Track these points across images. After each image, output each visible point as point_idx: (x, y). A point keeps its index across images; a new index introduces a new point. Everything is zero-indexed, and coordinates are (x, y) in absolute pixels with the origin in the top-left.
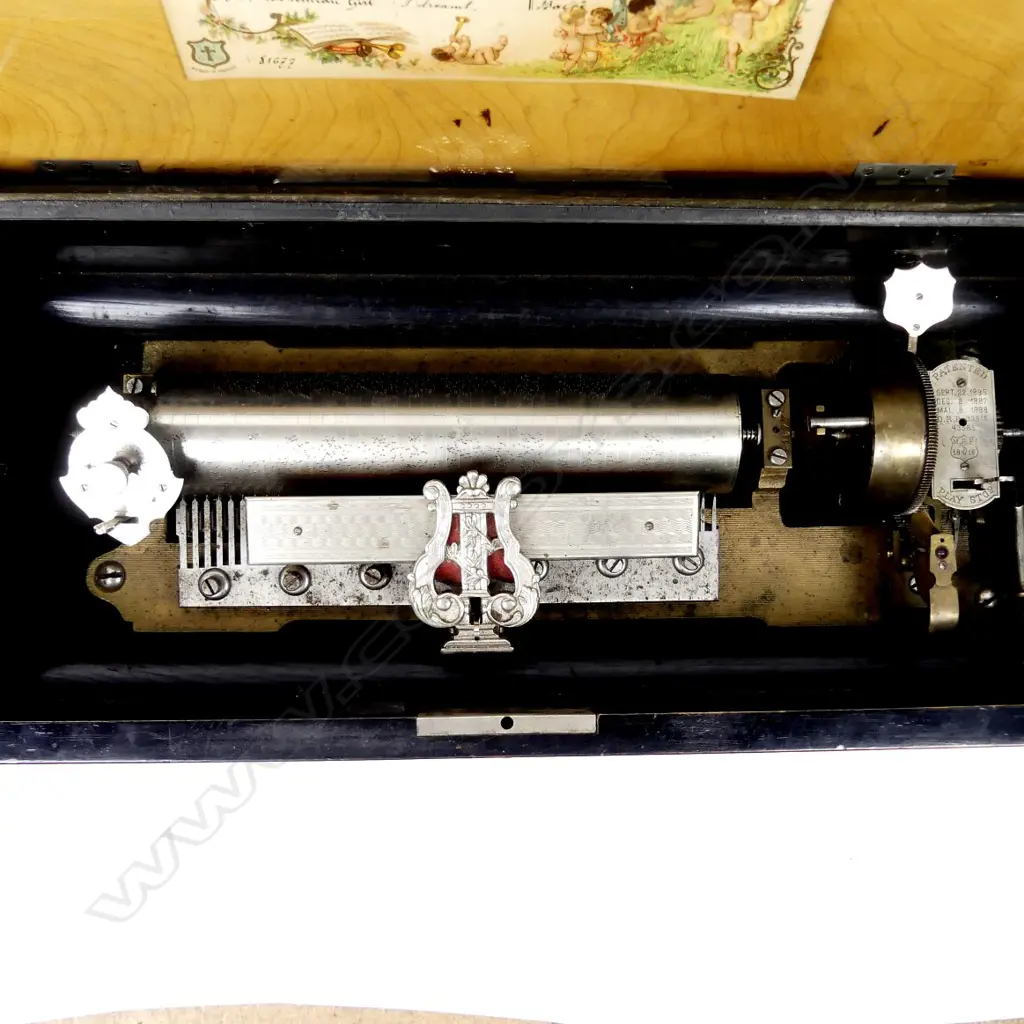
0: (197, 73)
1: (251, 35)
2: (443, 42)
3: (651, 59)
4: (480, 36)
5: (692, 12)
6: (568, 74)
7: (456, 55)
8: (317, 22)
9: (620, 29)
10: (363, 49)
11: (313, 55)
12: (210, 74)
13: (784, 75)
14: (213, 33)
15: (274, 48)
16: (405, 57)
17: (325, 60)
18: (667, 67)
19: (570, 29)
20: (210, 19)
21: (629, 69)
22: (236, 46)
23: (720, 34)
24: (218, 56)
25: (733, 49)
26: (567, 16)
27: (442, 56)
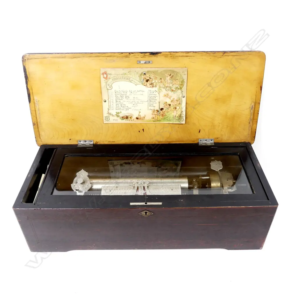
0: (105, 122)
1: (113, 115)
2: (137, 116)
3: (165, 119)
4: (142, 115)
5: (169, 111)
6: (154, 121)
7: (139, 118)
8: (121, 113)
9: (160, 113)
10: (127, 118)
11: (120, 119)
12: (107, 122)
13: (182, 119)
14: (108, 115)
15: (116, 118)
16: (132, 119)
17: (122, 120)
18: (167, 120)
19: (153, 113)
20: (108, 113)
21: (162, 120)
22: (111, 117)
23: (173, 114)
24: (108, 119)
25: (175, 116)
26: (153, 111)
27: (137, 118)
